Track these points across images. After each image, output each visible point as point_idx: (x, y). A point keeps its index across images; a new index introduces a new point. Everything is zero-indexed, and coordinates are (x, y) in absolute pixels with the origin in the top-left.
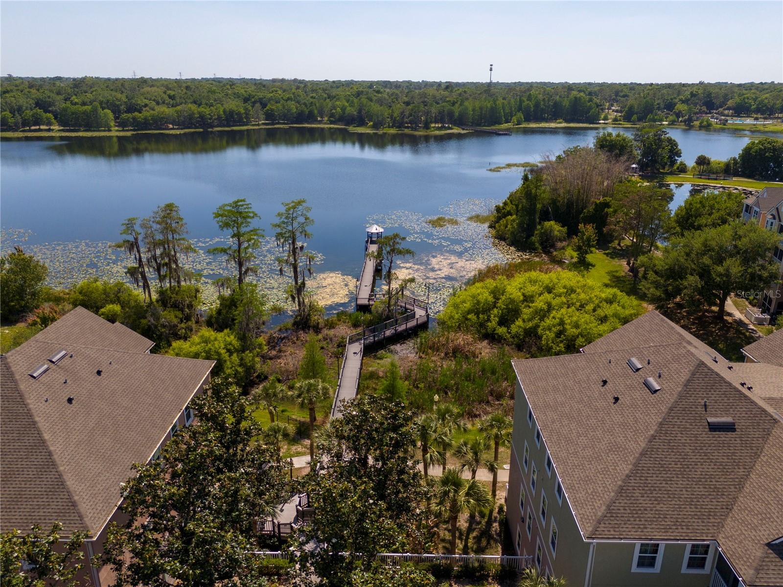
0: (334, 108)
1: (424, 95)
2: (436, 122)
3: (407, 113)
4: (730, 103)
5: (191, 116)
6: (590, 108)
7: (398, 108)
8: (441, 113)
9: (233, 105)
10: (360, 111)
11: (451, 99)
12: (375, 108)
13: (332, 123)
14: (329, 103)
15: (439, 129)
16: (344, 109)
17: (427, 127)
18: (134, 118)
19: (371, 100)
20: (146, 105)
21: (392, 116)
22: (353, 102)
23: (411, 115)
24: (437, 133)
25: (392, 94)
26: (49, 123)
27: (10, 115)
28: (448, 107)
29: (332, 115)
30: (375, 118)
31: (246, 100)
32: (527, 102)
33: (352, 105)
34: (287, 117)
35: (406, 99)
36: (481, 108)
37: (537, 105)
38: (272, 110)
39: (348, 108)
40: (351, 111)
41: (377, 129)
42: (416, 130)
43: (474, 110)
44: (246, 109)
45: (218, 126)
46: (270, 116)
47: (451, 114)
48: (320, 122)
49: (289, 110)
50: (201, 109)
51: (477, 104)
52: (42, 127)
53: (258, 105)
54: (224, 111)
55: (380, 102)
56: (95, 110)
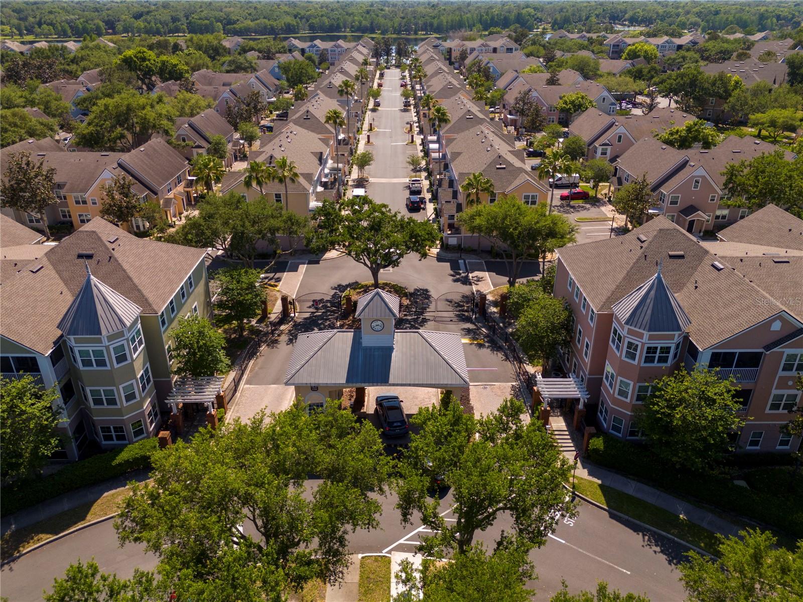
0: (354, 21)
1: (414, 12)
2: (422, 31)
3: (403, 24)
4: (627, 16)
5: (265, 27)
6: (528, 20)
7: (397, 20)
8: (425, 24)
9: (289, 19)
10: (372, 23)
11: (433, 15)
12: (382, 21)
13: (352, 32)
14: (350, 19)
15: (424, 35)
16: (360, 22)
17: (416, 33)
18: (234, 28)
19: (378, 16)
20: (238, 20)
21: (393, 27)
22: (366, 17)
23: (405, 25)
24: (422, 37)
25: (393, 11)
26: (184, 32)
27: (161, 26)
28: (429, 20)
29: (352, 27)
30: (382, 27)
31: (296, 17)
32: (485, 17)
33: (365, 19)
34: (322, 29)
35: (402, 15)
36: (452, 21)
37: (492, 19)
38: (313, 23)
39: (364, 22)
40: (366, 23)
41: (384, 35)
42: (408, 35)
43: (447, 22)
44: (297, 23)
45: (282, 34)
46: (312, 28)
47: (431, 25)
48: (344, 32)
49: (324, 23)
50: (271, 22)
51: (450, 18)
52: (180, 34)
53: (304, 20)
54: (285, 24)
55: (385, 17)
56: (212, 24)
